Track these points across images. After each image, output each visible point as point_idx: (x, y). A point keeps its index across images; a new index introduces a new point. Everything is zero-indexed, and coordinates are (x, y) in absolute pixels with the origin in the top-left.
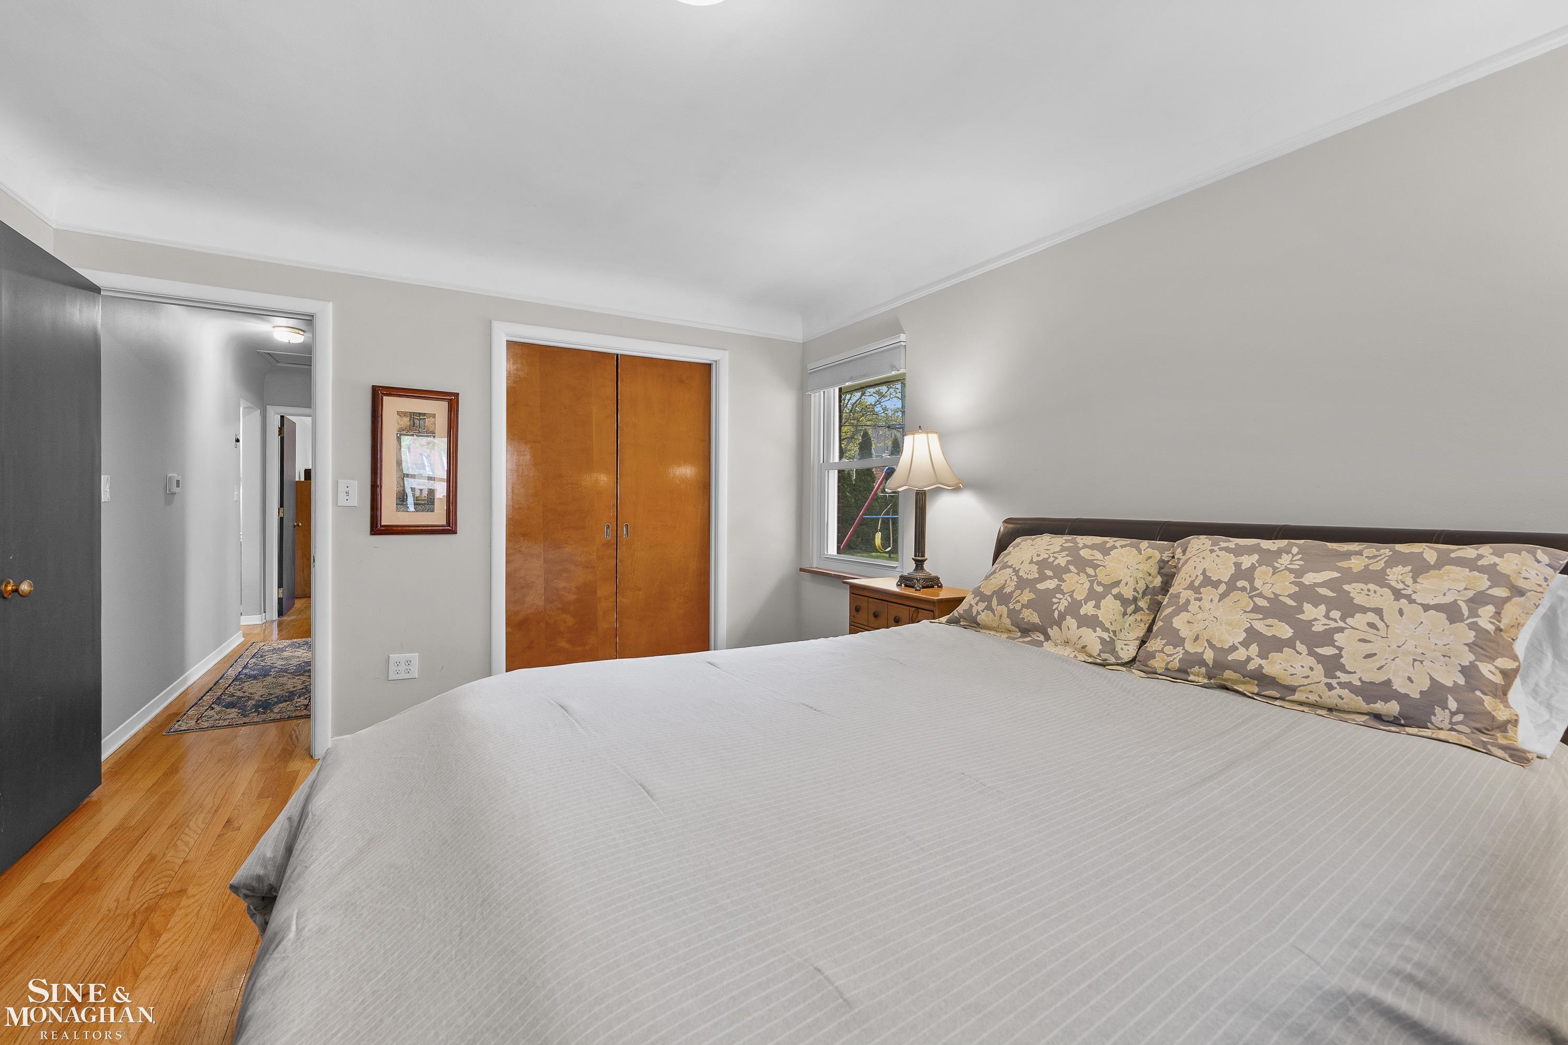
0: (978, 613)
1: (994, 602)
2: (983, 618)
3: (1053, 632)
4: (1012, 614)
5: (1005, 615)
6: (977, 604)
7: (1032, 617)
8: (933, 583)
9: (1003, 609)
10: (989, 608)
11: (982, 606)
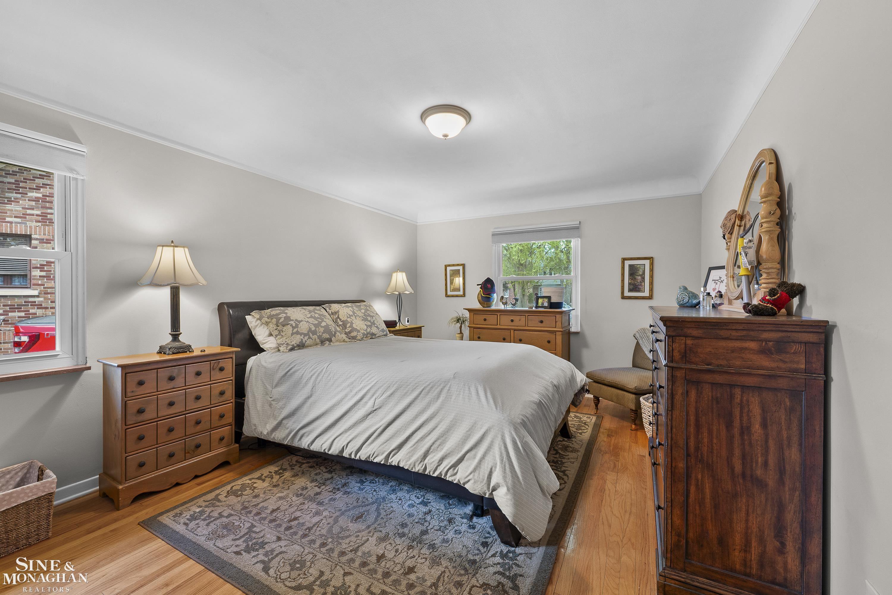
0: (306, 341)
1: (311, 335)
2: (309, 342)
3: (333, 339)
4: (319, 337)
5: (317, 339)
6: (304, 338)
7: (326, 336)
8: (188, 348)
9: (315, 336)
10: (310, 338)
11: (306, 338)
